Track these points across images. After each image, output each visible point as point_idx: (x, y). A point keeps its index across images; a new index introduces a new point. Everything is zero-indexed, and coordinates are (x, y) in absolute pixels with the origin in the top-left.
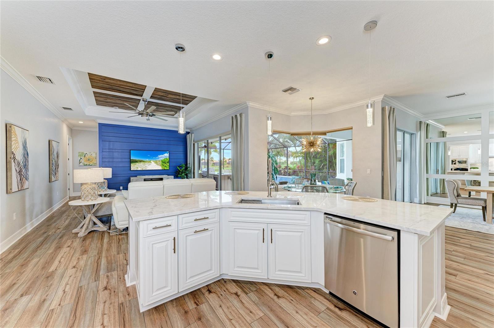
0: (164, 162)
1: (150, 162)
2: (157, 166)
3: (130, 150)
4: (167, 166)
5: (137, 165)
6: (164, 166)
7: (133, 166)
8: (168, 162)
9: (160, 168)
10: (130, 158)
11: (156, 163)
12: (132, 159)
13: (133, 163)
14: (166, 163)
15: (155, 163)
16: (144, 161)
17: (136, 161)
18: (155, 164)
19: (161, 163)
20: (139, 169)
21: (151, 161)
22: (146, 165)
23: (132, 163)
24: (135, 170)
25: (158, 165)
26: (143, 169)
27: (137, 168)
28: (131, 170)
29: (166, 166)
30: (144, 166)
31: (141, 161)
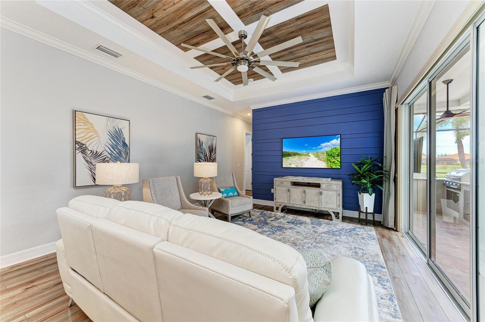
0: (331, 155)
1: (308, 155)
2: (319, 161)
3: (282, 139)
4: (337, 162)
5: (290, 160)
6: (331, 162)
7: (285, 161)
8: (338, 155)
9: (322, 165)
10: (282, 150)
11: (317, 156)
12: (285, 152)
13: (286, 157)
14: (334, 157)
15: (315, 157)
16: (299, 154)
17: (289, 155)
18: (316, 159)
19: (325, 156)
20: (293, 166)
21: (310, 154)
22: (302, 160)
23: (284, 157)
24: (288, 167)
25: (321, 160)
26: (299, 167)
27: (291, 164)
28: (284, 166)
29: (334, 162)
30: (300, 162)
31: (295, 154)
